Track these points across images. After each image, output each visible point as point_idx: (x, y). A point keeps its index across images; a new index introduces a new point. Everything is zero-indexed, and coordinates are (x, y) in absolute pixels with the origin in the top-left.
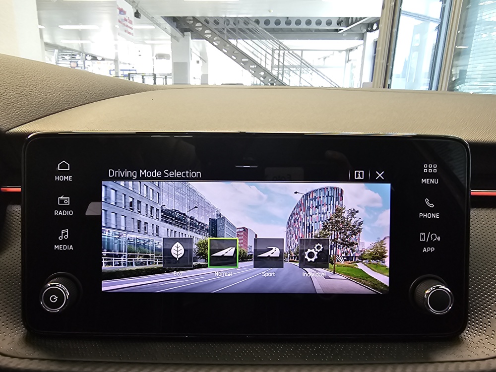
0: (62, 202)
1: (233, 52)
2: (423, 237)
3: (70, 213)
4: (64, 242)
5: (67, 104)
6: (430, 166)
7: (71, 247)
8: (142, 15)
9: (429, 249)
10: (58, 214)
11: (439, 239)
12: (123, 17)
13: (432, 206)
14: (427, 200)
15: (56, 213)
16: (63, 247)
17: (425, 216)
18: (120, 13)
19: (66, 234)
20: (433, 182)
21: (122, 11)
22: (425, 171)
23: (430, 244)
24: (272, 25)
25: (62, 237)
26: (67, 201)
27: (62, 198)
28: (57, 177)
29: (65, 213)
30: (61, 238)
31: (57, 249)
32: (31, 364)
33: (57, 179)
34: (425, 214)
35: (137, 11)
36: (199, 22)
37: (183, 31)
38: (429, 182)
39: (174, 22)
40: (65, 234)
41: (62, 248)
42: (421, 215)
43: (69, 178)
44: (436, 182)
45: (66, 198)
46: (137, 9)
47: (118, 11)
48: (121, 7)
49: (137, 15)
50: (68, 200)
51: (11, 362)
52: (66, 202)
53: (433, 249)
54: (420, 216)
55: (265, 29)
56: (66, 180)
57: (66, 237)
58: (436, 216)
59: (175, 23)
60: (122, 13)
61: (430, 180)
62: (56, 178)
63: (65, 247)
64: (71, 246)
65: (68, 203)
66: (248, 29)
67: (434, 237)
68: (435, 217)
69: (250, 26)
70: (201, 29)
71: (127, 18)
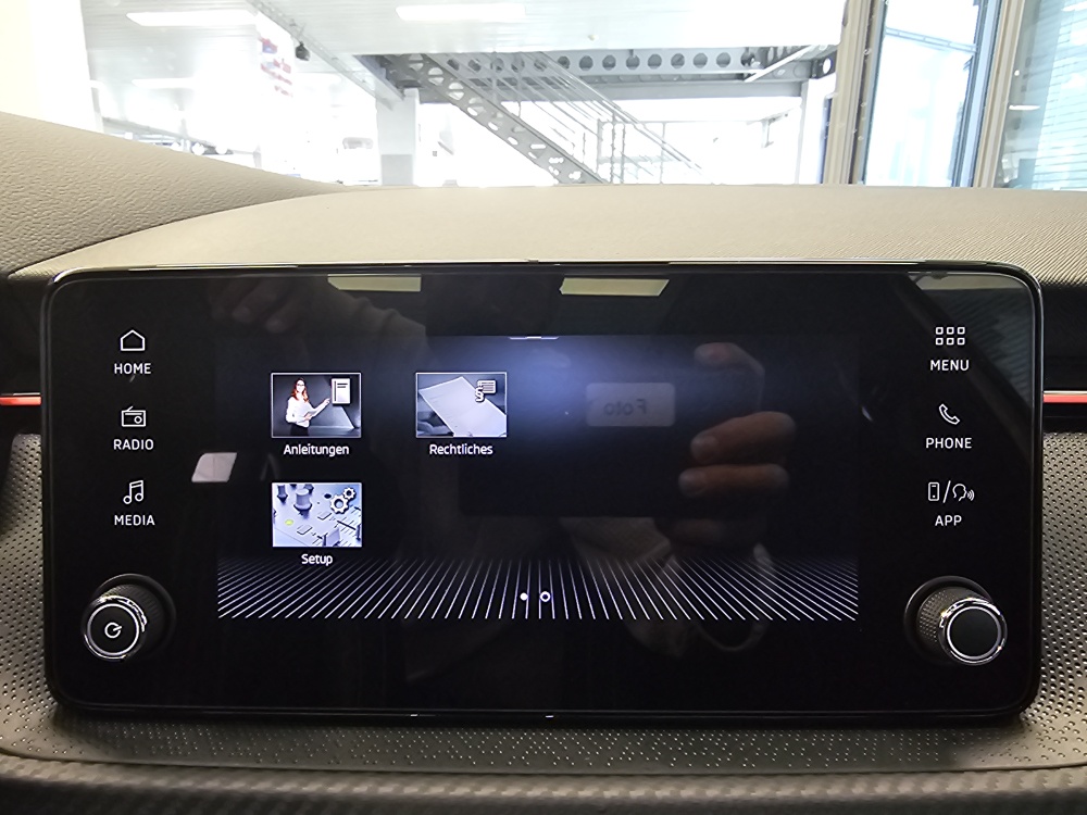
0: (129, 420)
1: (513, 130)
2: (934, 491)
3: (148, 444)
4: (134, 508)
5: (143, 220)
6: (950, 331)
7: (151, 521)
8: (311, 53)
9: (949, 519)
10: (122, 446)
11: (972, 495)
12: (269, 57)
13: (955, 420)
14: (943, 409)
15: (117, 444)
16: (132, 518)
17: (939, 445)
18: (264, 50)
19: (138, 490)
20: (957, 368)
21: (268, 46)
22: (939, 342)
23: (952, 507)
24: (597, 69)
25: (130, 497)
26: (140, 417)
27: (129, 411)
28: (118, 366)
29: (136, 446)
30: (128, 499)
31: (119, 523)
32: (65, 771)
33: (118, 371)
34: (939, 440)
35: (302, 45)
36: (437, 65)
37: (402, 85)
38: (948, 367)
39: (382, 66)
40: (136, 491)
41: (131, 522)
42: (930, 441)
43: (143, 368)
44: (964, 367)
45: (137, 413)
46: (301, 40)
47: (260, 45)
48: (266, 37)
49: (301, 52)
50: (142, 416)
51: (22, 767)
52: (138, 420)
53: (957, 519)
54: (928, 444)
55: (581, 78)
56: (138, 372)
57: (139, 497)
58: (963, 443)
59: (384, 70)
60: (269, 49)
61: (949, 363)
62: (116, 368)
63: (137, 519)
64: (150, 517)
65: (142, 423)
66: (545, 79)
67: (960, 490)
68: (961, 446)
69: (547, 73)
70: (441, 80)
71: (279, 61)
